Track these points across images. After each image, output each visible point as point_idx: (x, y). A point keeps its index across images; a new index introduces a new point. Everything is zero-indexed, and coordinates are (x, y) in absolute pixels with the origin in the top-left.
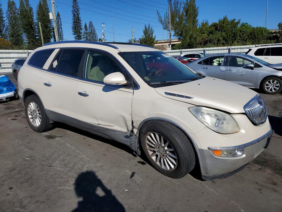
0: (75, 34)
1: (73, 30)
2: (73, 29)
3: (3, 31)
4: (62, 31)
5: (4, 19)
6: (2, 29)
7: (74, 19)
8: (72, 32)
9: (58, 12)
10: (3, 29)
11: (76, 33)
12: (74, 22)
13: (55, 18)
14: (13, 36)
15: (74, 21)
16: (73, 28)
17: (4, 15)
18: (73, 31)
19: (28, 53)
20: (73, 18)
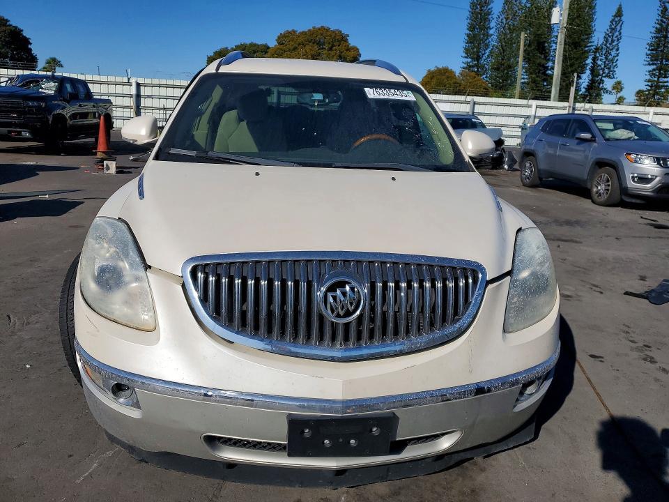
0: (653, 64)
1: (649, 52)
2: (652, 50)
3: (484, 58)
4: (618, 55)
5: (491, 32)
6: (483, 52)
7: (662, 21)
8: (644, 57)
9: (620, 5)
10: (483, 54)
11: (656, 60)
12: (658, 31)
13: (566, 20)
14: (497, 69)
15: (658, 26)
16: (650, 45)
17: (493, 24)
18: (649, 55)
19: (472, 103)
20: (660, 18)
